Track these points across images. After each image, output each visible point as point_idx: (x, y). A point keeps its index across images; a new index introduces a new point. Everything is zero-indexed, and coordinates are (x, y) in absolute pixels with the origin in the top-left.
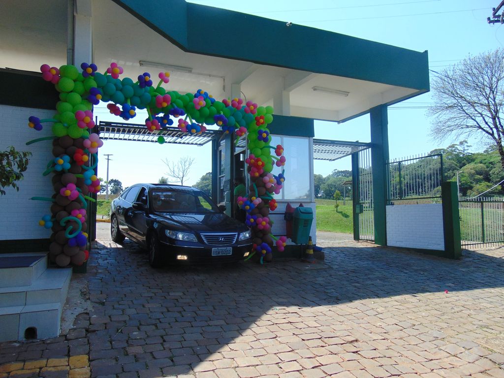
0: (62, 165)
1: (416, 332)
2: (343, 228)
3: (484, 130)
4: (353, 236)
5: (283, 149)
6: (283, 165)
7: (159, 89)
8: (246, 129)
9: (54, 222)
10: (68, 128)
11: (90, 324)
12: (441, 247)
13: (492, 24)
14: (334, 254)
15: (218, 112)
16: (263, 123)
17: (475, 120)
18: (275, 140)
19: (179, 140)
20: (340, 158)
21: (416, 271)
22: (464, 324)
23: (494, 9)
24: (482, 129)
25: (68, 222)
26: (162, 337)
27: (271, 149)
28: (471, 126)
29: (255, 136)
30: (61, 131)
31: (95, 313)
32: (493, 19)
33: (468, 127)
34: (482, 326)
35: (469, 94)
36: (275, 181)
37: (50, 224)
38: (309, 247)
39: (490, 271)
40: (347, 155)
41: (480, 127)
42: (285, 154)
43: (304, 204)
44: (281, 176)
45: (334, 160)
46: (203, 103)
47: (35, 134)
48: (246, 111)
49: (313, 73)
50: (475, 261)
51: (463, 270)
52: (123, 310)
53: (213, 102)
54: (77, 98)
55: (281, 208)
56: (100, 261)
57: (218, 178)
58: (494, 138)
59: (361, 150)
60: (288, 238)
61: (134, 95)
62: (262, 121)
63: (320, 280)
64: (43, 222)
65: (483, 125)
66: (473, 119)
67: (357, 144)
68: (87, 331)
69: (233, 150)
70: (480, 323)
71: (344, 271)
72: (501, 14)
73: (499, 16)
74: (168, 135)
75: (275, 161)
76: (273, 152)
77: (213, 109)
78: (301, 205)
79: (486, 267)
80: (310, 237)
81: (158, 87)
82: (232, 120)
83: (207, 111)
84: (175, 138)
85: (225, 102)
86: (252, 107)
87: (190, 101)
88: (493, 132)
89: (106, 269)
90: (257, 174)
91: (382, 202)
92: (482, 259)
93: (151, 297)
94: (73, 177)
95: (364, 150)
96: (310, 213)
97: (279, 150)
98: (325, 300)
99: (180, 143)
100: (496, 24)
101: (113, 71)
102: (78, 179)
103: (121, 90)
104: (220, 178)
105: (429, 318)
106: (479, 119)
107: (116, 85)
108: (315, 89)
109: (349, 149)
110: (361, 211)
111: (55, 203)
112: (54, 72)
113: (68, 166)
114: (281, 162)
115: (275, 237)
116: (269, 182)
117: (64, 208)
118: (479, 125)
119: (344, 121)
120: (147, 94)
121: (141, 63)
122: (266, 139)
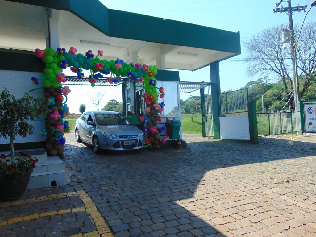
0: (51, 102)
1: (231, 176)
2: (197, 131)
3: (275, 71)
4: (202, 135)
5: (163, 89)
6: (164, 97)
7: (97, 59)
8: (143, 78)
9: (47, 132)
10: (52, 82)
11: (78, 180)
12: (248, 138)
13: (275, 13)
14: (192, 145)
15: (128, 70)
16: (152, 75)
17: (270, 65)
18: (159, 84)
19: (103, 84)
20: (194, 91)
21: (234, 151)
22: (254, 172)
23: (277, 4)
24: (274, 70)
25: (55, 132)
26: (115, 183)
27: (157, 89)
28: (268, 69)
29: (148, 82)
30: (48, 84)
31: (79, 175)
32: (276, 10)
33: (266, 69)
34: (261, 172)
35: (267, 50)
36: (160, 106)
37: (46, 134)
38: (179, 141)
39: (271, 149)
40: (198, 89)
41: (273, 69)
42: (164, 91)
43: (175, 118)
44: (163, 103)
45: (190, 92)
46: (120, 66)
47: (34, 86)
48: (142, 69)
49: (178, 46)
50: (265, 144)
51: (258, 149)
52: (91, 174)
53: (125, 64)
54: (55, 66)
55: (163, 121)
56: (67, 153)
57: (126, 105)
58: (281, 76)
59: (206, 87)
60: (167, 136)
61: (84, 63)
62: (151, 74)
63: (186, 157)
64: (42, 133)
65: (275, 68)
66: (269, 65)
67: (202, 84)
68: (78, 183)
69: (135, 89)
70: (261, 171)
71: (198, 152)
72: (280, 7)
73: (279, 9)
74: (98, 81)
75: (159, 95)
76: (158, 91)
77: (126, 68)
78: (174, 119)
79: (269, 147)
80: (179, 136)
81: (96, 58)
82: (136, 74)
83: (122, 70)
84: (101, 83)
85: (131, 64)
86: (146, 68)
87: (114, 65)
88: (280, 72)
89: (73, 157)
90: (149, 103)
91: (218, 115)
92: (268, 143)
93: (102, 168)
94: (57, 108)
95: (207, 86)
96: (179, 123)
97: (161, 89)
98: (189, 165)
99: (103, 85)
100: (278, 13)
101: (72, 51)
102: (59, 109)
103: (77, 61)
104: (127, 105)
105: (238, 170)
106: (273, 65)
107: (74, 58)
108: (179, 54)
109: (199, 86)
110: (206, 121)
111: (47, 122)
112: (42, 52)
113: (54, 103)
114: (162, 95)
115: (161, 136)
116: (157, 107)
117: (53, 125)
118: (272, 68)
119: (195, 70)
120: (91, 62)
121: (81, 41)
122: (154, 84)
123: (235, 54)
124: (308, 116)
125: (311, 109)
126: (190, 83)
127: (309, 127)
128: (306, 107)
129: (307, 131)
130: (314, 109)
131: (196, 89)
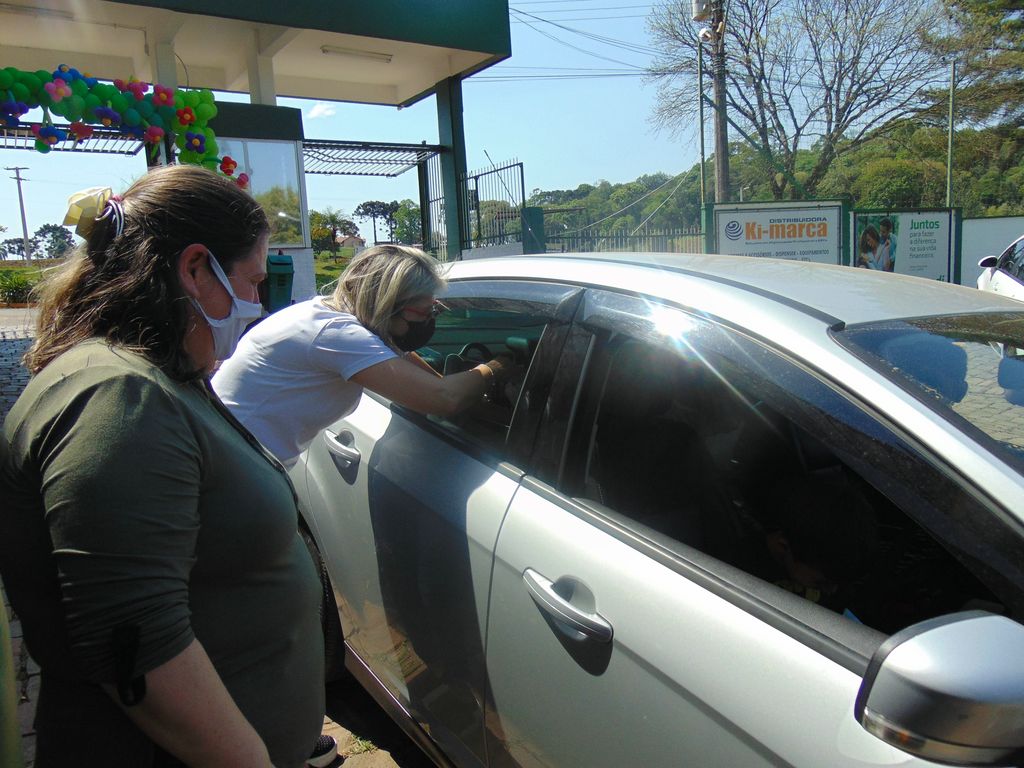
3: (741, 111)
5: (236, 163)
8: (162, 130)
16: (191, 120)
20: (404, 171)
27: (216, 163)
40: (412, 166)
45: (394, 175)
46: (63, 91)
48: (155, 102)
49: (292, 29)
53: (92, 84)
59: (431, 157)
62: (187, 116)
67: (422, 149)
77: (94, 97)
83: (78, 101)
84: (69, 143)
85: (118, 83)
86: (164, 96)
88: (754, 114)
91: (457, 245)
96: (290, 264)
97: (227, 164)
99: (88, 151)
108: (324, 51)
109: (413, 156)
119: (408, 103)
122: (200, 149)
123: (491, 56)
125: (734, 225)
126: (366, 146)
128: (723, 220)
130: (744, 227)
131: (406, 166)
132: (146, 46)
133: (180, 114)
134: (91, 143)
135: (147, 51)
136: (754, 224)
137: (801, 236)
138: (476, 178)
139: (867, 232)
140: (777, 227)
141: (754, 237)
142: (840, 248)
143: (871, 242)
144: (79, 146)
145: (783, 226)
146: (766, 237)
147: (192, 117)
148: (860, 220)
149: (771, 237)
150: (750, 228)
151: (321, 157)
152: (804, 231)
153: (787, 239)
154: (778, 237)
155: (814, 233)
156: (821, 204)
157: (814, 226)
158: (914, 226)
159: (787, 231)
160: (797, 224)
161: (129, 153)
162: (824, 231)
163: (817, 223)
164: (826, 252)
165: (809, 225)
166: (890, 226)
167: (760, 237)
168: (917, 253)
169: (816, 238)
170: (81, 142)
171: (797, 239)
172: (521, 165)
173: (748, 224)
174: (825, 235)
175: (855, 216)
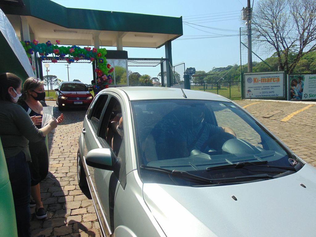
5: (110, 65)
8: (93, 58)
15: (82, 52)
17: (265, 37)
36: (107, 78)
41: (268, 41)
44: (110, 76)
45: (155, 66)
46: (73, 51)
49: (126, 32)
53: (79, 48)
58: (276, 47)
61: (46, 49)
77: (79, 51)
81: (56, 46)
82: (88, 55)
83: (76, 53)
85: (85, 48)
86: (95, 50)
90: (99, 76)
91: (169, 84)
97: (108, 66)
107: (39, 47)
108: (135, 36)
109: (159, 61)
114: (112, 70)
116: (104, 78)
118: (267, 39)
119: (159, 47)
120: (51, 49)
121: (55, 31)
122: (102, 62)
123: (178, 35)
124: (247, 85)
125: (250, 79)
126: (146, 59)
127: (248, 94)
128: (247, 77)
129: (246, 97)
130: (253, 80)
131: (157, 64)
132: (93, 38)
133: (98, 54)
134: (80, 61)
135: (93, 39)
136: (256, 78)
137: (271, 81)
138: (174, 67)
139: (293, 80)
140: (263, 79)
141: (256, 82)
142: (284, 85)
143: (295, 83)
144: (77, 62)
145: (265, 79)
146: (260, 82)
147: (101, 55)
148: (291, 76)
149: (262, 82)
150: (255, 80)
151: (135, 62)
152: (272, 80)
153: (266, 83)
154: (263, 82)
155: (275, 81)
156: (278, 72)
157: (275, 79)
158: (310, 78)
159: (266, 80)
160: (270, 78)
161: (89, 63)
162: (278, 80)
163: (276, 78)
164: (279, 86)
165: (273, 79)
166: (301, 78)
167: (258, 82)
168: (311, 86)
169: (276, 82)
170: (78, 61)
171: (270, 82)
172: (184, 63)
173: (254, 78)
174: (279, 81)
175: (289, 76)
